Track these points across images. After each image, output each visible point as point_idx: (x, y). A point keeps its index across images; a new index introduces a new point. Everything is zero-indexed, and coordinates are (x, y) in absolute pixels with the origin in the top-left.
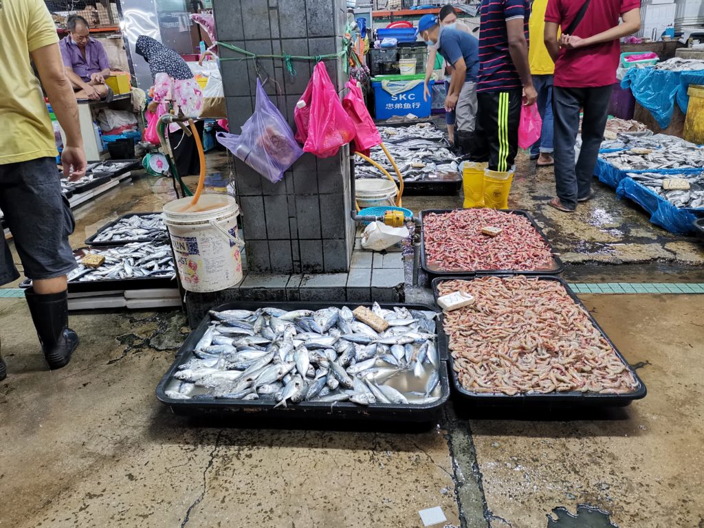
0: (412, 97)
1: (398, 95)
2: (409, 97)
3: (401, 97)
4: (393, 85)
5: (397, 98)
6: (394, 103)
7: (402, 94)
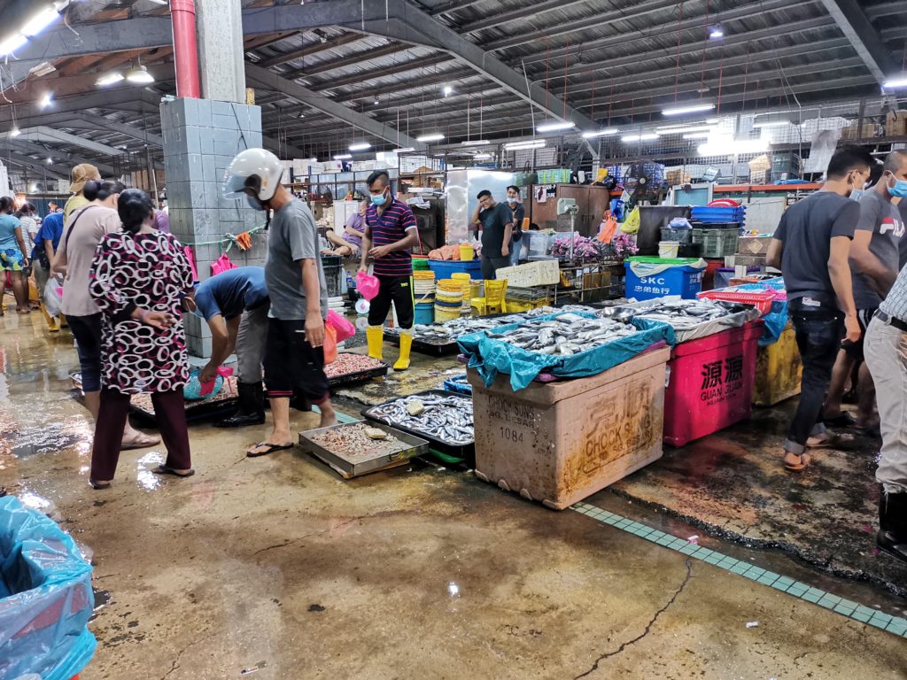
0: (661, 281)
1: (647, 278)
2: (658, 281)
3: (650, 280)
4: (642, 267)
5: (646, 281)
6: (643, 285)
7: (652, 276)
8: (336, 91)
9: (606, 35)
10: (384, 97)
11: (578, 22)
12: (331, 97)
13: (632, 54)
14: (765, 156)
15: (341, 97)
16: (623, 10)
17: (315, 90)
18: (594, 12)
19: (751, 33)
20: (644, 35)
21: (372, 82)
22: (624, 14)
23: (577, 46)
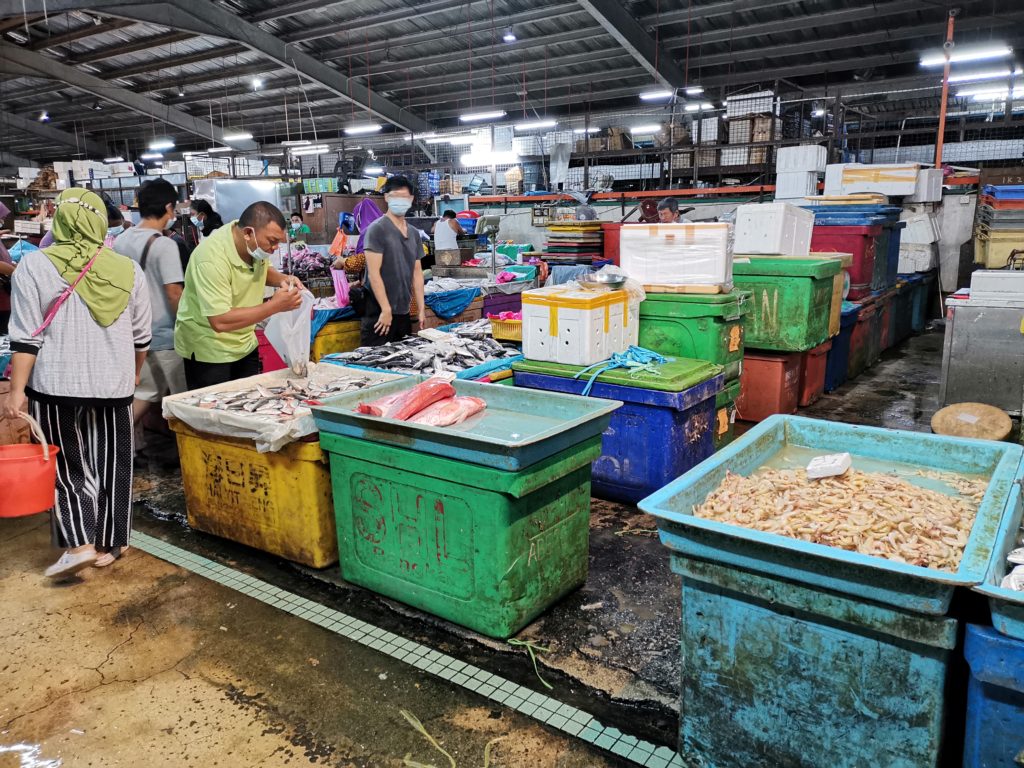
8: (133, 79)
9: (410, 32)
10: (191, 88)
11: (376, 17)
12: (128, 87)
13: (443, 53)
14: (517, 168)
15: (140, 87)
16: (417, 7)
17: (105, 78)
18: (389, 8)
19: (548, 37)
20: (446, 34)
21: (173, 71)
22: (418, 12)
23: (383, 42)
